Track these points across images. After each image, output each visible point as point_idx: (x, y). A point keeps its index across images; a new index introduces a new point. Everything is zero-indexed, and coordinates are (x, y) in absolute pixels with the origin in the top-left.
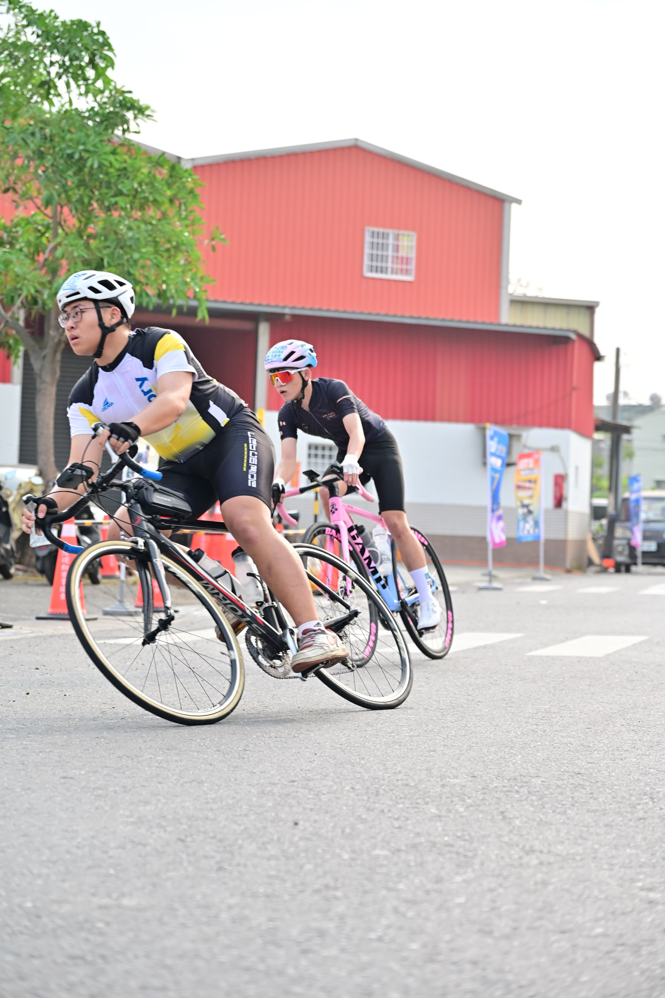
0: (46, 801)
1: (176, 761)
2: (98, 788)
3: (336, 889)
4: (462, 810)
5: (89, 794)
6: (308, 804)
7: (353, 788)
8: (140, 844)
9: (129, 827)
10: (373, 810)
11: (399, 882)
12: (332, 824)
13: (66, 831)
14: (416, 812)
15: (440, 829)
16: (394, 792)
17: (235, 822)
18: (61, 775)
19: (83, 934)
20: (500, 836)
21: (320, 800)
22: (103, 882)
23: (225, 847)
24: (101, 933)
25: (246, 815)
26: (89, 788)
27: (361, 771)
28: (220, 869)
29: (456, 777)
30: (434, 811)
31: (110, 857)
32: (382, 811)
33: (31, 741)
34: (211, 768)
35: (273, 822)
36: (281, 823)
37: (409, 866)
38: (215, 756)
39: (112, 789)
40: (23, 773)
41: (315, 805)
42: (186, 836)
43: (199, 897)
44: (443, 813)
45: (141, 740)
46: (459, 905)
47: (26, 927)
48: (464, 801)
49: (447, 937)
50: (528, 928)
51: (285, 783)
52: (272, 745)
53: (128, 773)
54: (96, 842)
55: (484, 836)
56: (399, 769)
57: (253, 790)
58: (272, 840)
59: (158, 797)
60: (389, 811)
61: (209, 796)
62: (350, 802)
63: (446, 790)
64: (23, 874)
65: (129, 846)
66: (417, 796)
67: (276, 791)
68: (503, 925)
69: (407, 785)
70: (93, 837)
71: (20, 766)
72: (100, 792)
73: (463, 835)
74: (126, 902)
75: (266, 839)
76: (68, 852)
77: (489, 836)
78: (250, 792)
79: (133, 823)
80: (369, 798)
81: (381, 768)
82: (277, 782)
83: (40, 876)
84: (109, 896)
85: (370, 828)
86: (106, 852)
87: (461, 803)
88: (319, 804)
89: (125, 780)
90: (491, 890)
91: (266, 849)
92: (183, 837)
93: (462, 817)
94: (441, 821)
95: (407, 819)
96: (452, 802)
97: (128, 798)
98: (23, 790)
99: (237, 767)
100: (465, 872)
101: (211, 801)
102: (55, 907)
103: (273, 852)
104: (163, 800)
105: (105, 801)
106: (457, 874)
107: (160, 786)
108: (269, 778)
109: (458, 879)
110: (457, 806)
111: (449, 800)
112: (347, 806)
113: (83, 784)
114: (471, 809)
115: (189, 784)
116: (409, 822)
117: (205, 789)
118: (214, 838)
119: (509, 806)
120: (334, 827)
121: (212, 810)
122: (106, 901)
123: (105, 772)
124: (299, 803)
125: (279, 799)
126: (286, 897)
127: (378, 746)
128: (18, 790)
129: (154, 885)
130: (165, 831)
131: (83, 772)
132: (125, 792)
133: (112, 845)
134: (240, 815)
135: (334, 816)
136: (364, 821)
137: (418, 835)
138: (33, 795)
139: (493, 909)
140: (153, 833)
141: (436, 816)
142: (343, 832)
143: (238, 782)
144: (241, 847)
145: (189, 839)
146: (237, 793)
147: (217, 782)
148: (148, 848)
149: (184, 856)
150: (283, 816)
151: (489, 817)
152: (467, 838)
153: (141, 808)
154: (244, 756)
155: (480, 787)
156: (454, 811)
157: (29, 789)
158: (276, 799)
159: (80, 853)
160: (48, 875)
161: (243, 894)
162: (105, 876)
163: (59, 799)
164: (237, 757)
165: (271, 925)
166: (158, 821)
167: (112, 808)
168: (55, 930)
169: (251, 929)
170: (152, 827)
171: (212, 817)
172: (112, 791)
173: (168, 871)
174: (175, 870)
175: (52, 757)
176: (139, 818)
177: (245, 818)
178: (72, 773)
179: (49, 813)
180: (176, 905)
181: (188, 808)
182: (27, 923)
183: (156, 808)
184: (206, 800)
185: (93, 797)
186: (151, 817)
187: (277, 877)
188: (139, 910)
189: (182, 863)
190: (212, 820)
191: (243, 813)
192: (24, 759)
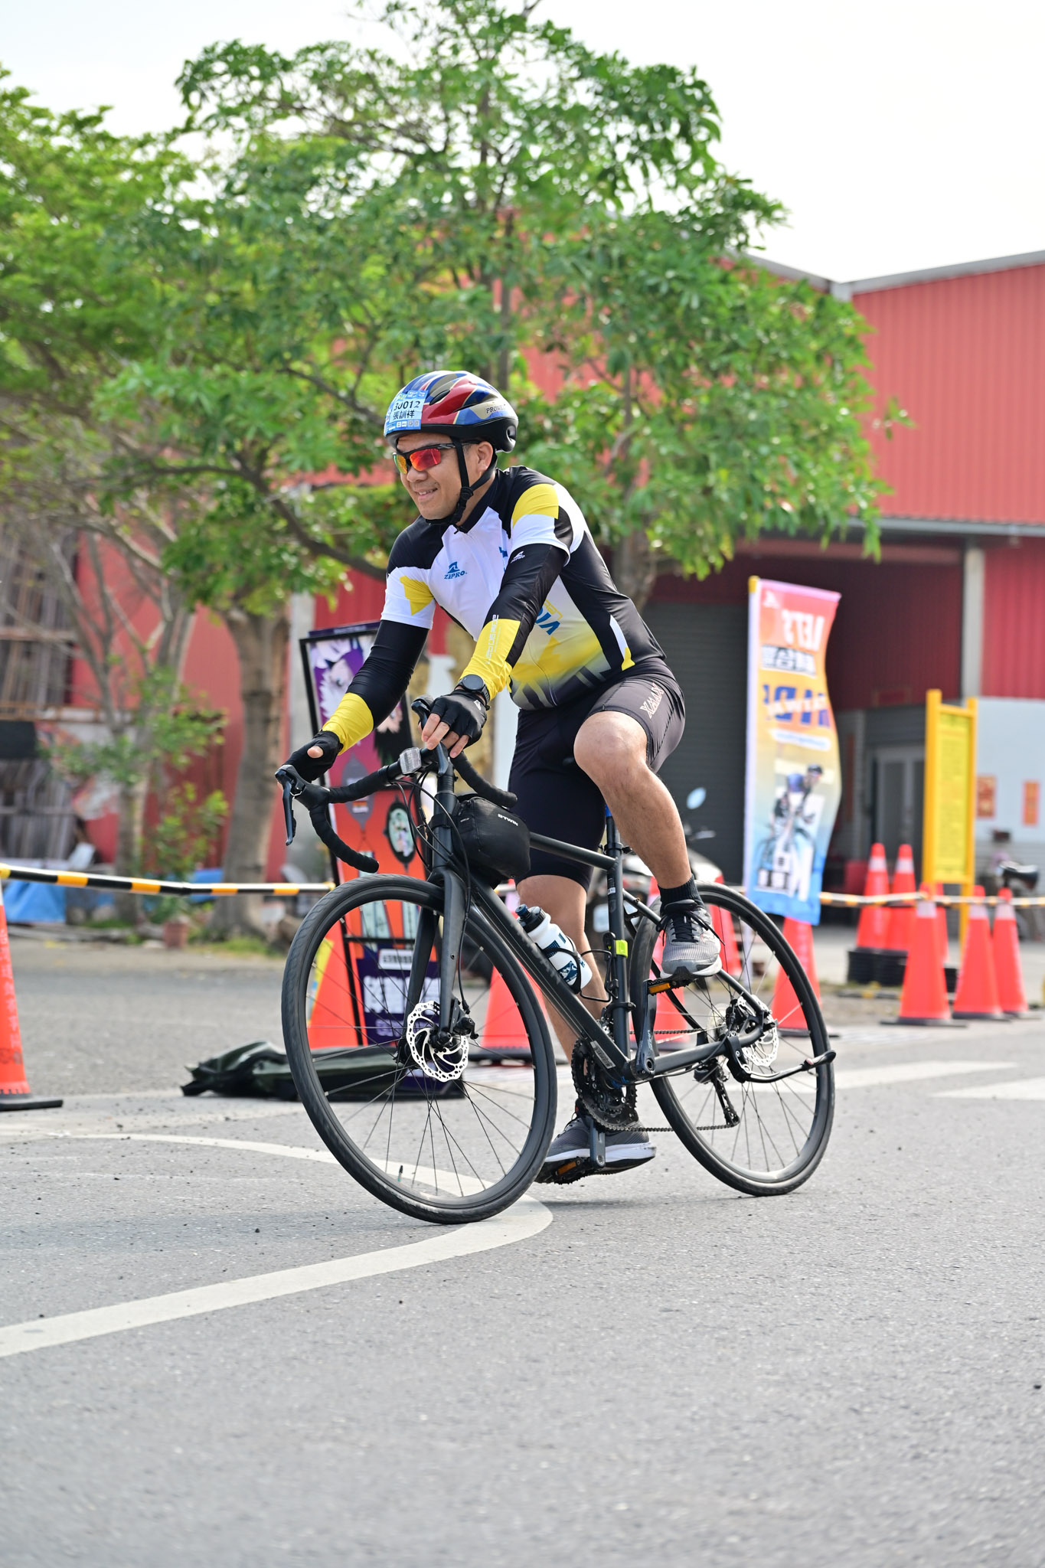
1: (843, 1285)
2: (721, 1328)
5: (707, 1336)
8: (790, 1416)
9: (771, 1390)
13: (674, 1394)
17: (940, 1383)
18: (660, 1305)
19: (707, 1554)
22: (735, 1474)
23: (925, 1422)
24: (734, 1552)
25: (957, 1372)
26: (707, 1327)
28: (917, 1457)
31: (746, 1436)
33: (610, 1250)
34: (899, 1296)
35: (999, 1383)
36: (1014, 1386)
38: (905, 1277)
39: (741, 1329)
40: (601, 1302)
42: (863, 1405)
43: (884, 1499)
45: (785, 1251)
47: (619, 1541)
51: (1019, 1321)
52: (998, 1260)
53: (766, 1303)
54: (720, 1412)
57: (968, 1333)
58: (999, 1412)
59: (817, 1343)
61: (896, 1342)
64: (609, 1460)
65: (773, 1420)
67: (1004, 1333)
70: (715, 1405)
71: (597, 1292)
72: (725, 1333)
74: (771, 1505)
75: (989, 1411)
76: (678, 1428)
78: (962, 1335)
82: (1005, 1319)
83: (636, 1463)
84: (746, 1496)
86: (737, 1428)
89: (762, 1315)
91: (989, 1426)
92: (857, 1406)
97: (768, 1344)
98: (603, 1329)
99: (940, 1295)
101: (901, 1349)
102: (662, 1512)
103: (1001, 1432)
104: (824, 1347)
105: (733, 1348)
107: (818, 1325)
108: (993, 1313)
113: (698, 1320)
115: (864, 1323)
117: (890, 1329)
118: (906, 1407)
121: (902, 1363)
122: (740, 1504)
123: (731, 1302)
125: (1010, 1347)
126: (1023, 1502)
128: (595, 1329)
129: (814, 1481)
130: (829, 1396)
131: (695, 1302)
132: (764, 1333)
133: (746, 1417)
134: (948, 1372)
138: (618, 1338)
140: (809, 1399)
143: (943, 1319)
144: (950, 1423)
145: (867, 1409)
146: (941, 1336)
147: (909, 1319)
148: (803, 1422)
149: (860, 1436)
150: (1017, 1374)
153: (789, 1360)
154: (953, 1277)
157: (612, 1328)
158: (1005, 1348)
159: (697, 1429)
160: (649, 1463)
161: (955, 1497)
162: (736, 1465)
163: (659, 1344)
164: (941, 1278)
165: (999, 1544)
166: (817, 1381)
167: (744, 1359)
168: (663, 1546)
169: (966, 1549)
170: (808, 1390)
171: (903, 1375)
172: (742, 1333)
173: (835, 1459)
174: (846, 1457)
175: (645, 1277)
176: (787, 1375)
177: (956, 1377)
178: (678, 1303)
179: (646, 1366)
180: (850, 1512)
181: (864, 1360)
182: (620, 1535)
183: (814, 1360)
184: (892, 1349)
185: (713, 1341)
186: (806, 1374)
187: (1009, 1472)
188: (792, 1518)
189: (856, 1447)
190: (902, 1379)
191: (953, 1370)
192: (601, 1279)
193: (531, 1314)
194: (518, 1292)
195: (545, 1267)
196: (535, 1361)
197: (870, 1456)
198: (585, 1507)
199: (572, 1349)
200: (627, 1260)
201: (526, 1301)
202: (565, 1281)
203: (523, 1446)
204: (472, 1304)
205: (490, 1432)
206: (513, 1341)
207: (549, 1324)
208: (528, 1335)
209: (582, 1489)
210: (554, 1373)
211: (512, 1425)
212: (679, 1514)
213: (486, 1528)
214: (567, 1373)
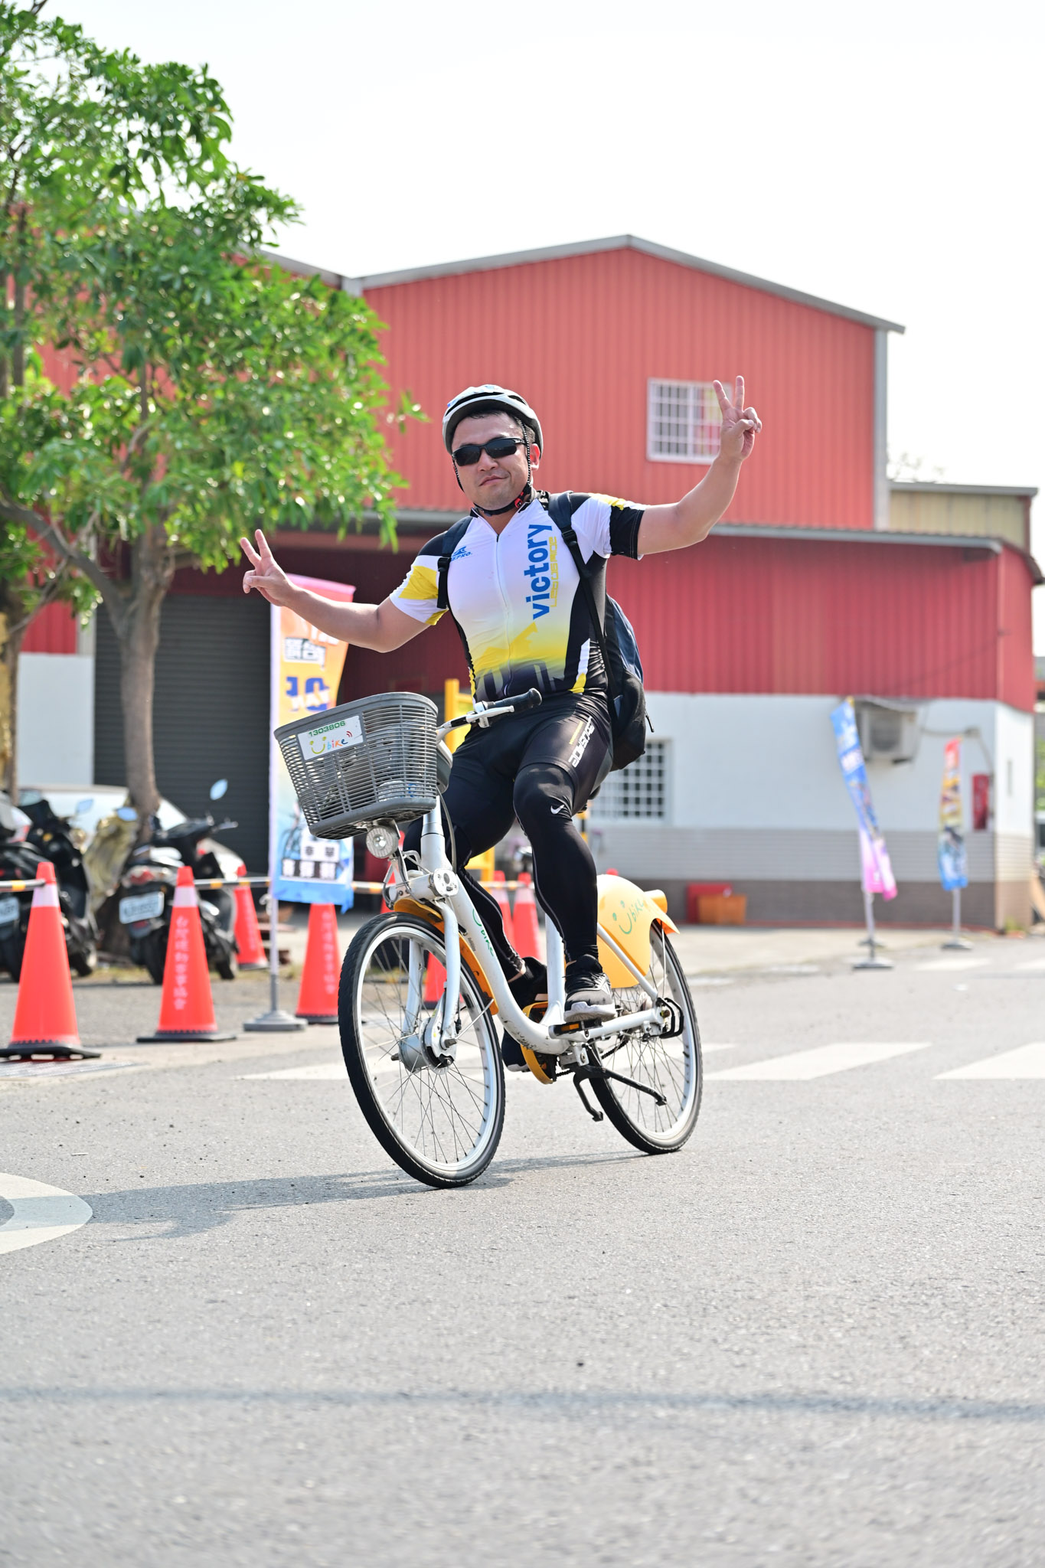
0: (187, 1340)
1: (385, 1270)
2: (267, 1317)
3: (649, 1463)
4: (839, 1335)
5: (253, 1326)
6: (597, 1332)
7: (666, 1306)
8: (341, 1402)
9: (321, 1377)
10: (699, 1341)
11: (745, 1451)
12: (636, 1364)
13: (225, 1385)
14: (768, 1341)
15: (806, 1367)
16: (731, 1309)
17: (486, 1364)
18: (206, 1297)
19: (268, 1543)
20: (901, 1376)
21: (616, 1326)
22: (290, 1463)
23: (473, 1404)
24: (294, 1540)
25: (502, 1353)
26: (253, 1316)
27: (678, 1276)
28: (468, 1438)
29: (829, 1284)
30: (793, 1337)
31: (298, 1424)
32: (715, 1341)
34: (440, 1279)
35: (544, 1362)
36: (558, 1364)
37: (760, 1425)
38: (445, 1261)
39: (290, 1318)
40: (146, 1295)
41: (608, 1333)
42: (412, 1389)
43: (438, 1481)
44: (811, 1341)
45: (325, 1238)
46: (840, 1483)
47: (181, 1534)
48: (842, 1321)
49: (824, 1534)
50: (948, 1516)
51: (557, 1299)
52: (534, 1240)
53: (310, 1291)
54: (272, 1401)
55: (875, 1375)
56: (739, 1272)
57: (509, 1313)
58: (545, 1390)
59: (362, 1328)
60: (725, 1340)
61: (441, 1325)
62: (664, 1329)
63: (812, 1304)
64: (164, 1453)
65: (324, 1407)
66: (769, 1315)
67: (544, 1313)
68: (908, 1512)
69: (751, 1298)
70: (267, 1394)
71: (141, 1286)
72: (271, 1322)
73: (842, 1376)
74: (328, 1492)
75: (535, 1390)
76: (231, 1419)
77: (883, 1375)
78: (505, 1316)
79: (326, 1370)
80: (692, 1320)
81: (708, 1273)
82: (546, 1298)
83: (192, 1456)
84: (302, 1483)
85: (697, 1368)
86: (289, 1417)
87: (837, 1324)
88: (615, 1331)
89: (307, 1302)
90: (888, 1460)
91: (536, 1405)
92: (406, 1390)
93: (840, 1346)
94: (806, 1354)
95: (754, 1352)
96: (823, 1323)
97: (314, 1332)
98: (150, 1322)
99: (480, 1276)
100: (848, 1433)
101: (445, 1332)
102: (220, 1503)
103: (548, 1410)
104: (370, 1333)
105: (280, 1337)
106: (835, 1435)
107: (362, 1311)
108: (532, 1293)
109: (838, 1444)
110: (832, 1330)
111: (819, 1319)
112: (657, 1334)
113: (243, 1310)
114: (852, 1333)
115: (408, 1307)
116: (757, 1357)
117: (434, 1313)
118: (454, 1389)
119: (913, 1328)
120: (640, 1368)
122: (299, 1492)
123: (276, 1291)
124: (583, 1332)
125: (552, 1326)
126: (574, 1479)
127: (703, 1237)
128: (143, 1323)
129: (369, 1466)
130: (378, 1381)
131: (240, 1292)
132: (310, 1321)
133: (298, 1405)
134: (493, 1353)
135: (640, 1351)
136: (686, 1357)
137: (772, 1376)
138: (165, 1331)
139: (893, 1488)
140: (359, 1385)
141: (798, 1347)
142: (654, 1375)
143: (484, 1301)
144: (497, 1403)
145: (416, 1393)
146: (484, 1318)
147: (451, 1302)
148: (354, 1409)
149: (411, 1420)
150: (560, 1353)
151: (883, 1346)
152: (849, 1379)
153: (337, 1347)
154: (491, 1259)
155: (866, 1298)
156: (826, 1338)
157: (159, 1321)
158: (545, 1327)
159: (250, 1419)
160: (204, 1455)
161: (507, 1476)
162: (292, 1454)
163: (207, 1336)
164: (480, 1260)
165: (553, 1521)
166: (365, 1366)
167: (292, 1347)
168: (224, 1537)
169: (522, 1527)
170: (356, 1376)
171: (449, 1357)
172: (288, 1321)
173: (388, 1443)
174: (398, 1441)
175: (189, 1268)
176: (335, 1362)
177: (501, 1358)
178: (223, 1293)
179: (195, 1358)
180: (406, 1495)
181: (410, 1344)
182: (182, 1528)
183: (360, 1346)
184: (437, 1332)
185: (260, 1331)
186: (353, 1360)
187: (557, 1448)
188: (349, 1504)
189: (408, 1431)
190: (450, 1361)
191: (497, 1350)
192: (145, 1273)
193: (78, 1310)
194: (63, 1288)
195: (88, 1262)
196: (84, 1357)
197: (422, 1440)
198: (144, 1501)
199: (120, 1344)
200: (170, 1252)
201: (72, 1297)
202: (109, 1276)
203: (77, 1443)
204: (17, 1303)
205: (44, 1431)
206: (61, 1338)
207: (96, 1319)
208: (75, 1332)
209: (138, 1483)
210: (104, 1369)
211: (65, 1422)
212: (238, 1504)
213: (45, 1527)
214: (118, 1368)
